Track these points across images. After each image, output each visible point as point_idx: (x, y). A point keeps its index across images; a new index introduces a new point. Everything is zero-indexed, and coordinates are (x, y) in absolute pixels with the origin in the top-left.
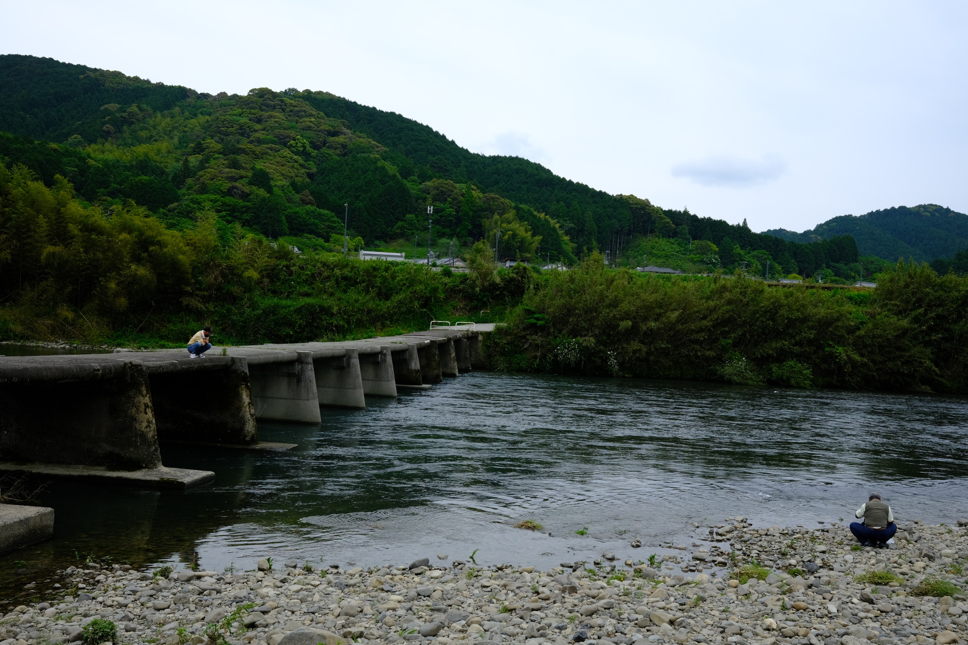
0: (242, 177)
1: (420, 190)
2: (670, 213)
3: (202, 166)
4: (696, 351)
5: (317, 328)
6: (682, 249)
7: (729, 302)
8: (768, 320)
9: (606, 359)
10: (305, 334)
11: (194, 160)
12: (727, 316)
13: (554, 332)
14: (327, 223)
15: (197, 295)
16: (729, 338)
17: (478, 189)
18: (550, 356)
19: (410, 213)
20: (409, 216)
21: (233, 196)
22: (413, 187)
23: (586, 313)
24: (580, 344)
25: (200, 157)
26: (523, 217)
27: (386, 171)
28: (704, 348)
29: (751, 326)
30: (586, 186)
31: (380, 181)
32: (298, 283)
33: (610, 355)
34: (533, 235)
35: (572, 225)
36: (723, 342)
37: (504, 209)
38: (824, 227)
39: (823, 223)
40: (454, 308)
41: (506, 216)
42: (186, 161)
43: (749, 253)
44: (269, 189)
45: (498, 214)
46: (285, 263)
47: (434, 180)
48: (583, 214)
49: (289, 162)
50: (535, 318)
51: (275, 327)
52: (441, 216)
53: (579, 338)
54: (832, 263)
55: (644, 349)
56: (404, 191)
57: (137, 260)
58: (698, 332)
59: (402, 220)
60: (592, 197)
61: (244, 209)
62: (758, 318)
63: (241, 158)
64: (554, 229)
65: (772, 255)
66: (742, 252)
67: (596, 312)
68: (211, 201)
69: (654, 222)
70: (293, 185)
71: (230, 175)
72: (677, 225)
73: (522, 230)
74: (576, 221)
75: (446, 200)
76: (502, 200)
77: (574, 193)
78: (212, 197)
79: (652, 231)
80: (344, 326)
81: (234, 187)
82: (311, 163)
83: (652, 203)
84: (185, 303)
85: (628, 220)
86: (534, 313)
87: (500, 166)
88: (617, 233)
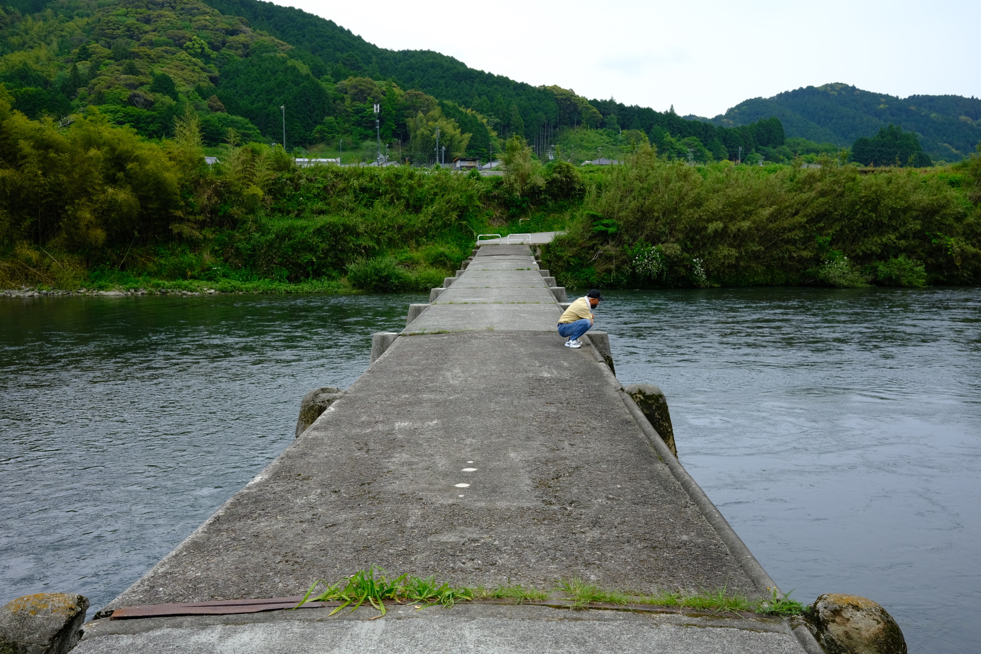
0: (142, 84)
1: (337, 89)
2: (594, 102)
3: (93, 73)
4: (790, 252)
5: (342, 251)
6: (612, 140)
7: (823, 194)
8: (870, 211)
9: (691, 268)
10: (329, 260)
11: (83, 67)
12: (823, 210)
13: (628, 240)
14: (242, 131)
15: (189, 220)
16: (827, 235)
17: (398, 85)
18: (627, 268)
19: (328, 115)
20: (327, 118)
21: (135, 105)
22: (329, 88)
23: (664, 214)
24: (661, 253)
25: (88, 63)
26: (450, 113)
27: (298, 71)
28: (798, 249)
29: (849, 220)
30: (507, 78)
31: (293, 82)
32: (308, 198)
33: (696, 263)
34: (462, 133)
35: (498, 120)
36: (820, 240)
37: (428, 106)
38: (736, 111)
39: (734, 106)
40: (491, 217)
41: (432, 113)
42: (75, 68)
43: (679, 140)
44: (175, 96)
45: (422, 111)
46: (287, 175)
47: (350, 78)
48: (507, 108)
49: (187, 65)
50: (603, 225)
51: (293, 254)
52: (362, 117)
53: (660, 245)
54: (760, 147)
55: (734, 252)
56: (320, 92)
57: (112, 180)
58: (790, 230)
59: (321, 124)
60: (515, 89)
61: (149, 120)
62: (858, 210)
63: (137, 63)
64: (482, 125)
65: (702, 142)
66: (673, 140)
67: (676, 213)
68: (111, 112)
69: (580, 113)
70: (199, 90)
71: (128, 82)
72: (603, 115)
73: (450, 127)
74: (501, 116)
75: (365, 99)
76: (426, 97)
77: (495, 86)
78: (112, 107)
79: (579, 123)
80: (374, 248)
81: (135, 96)
82: (212, 65)
83: (577, 93)
84: (176, 231)
85: (554, 112)
86: (601, 218)
87: (413, 60)
88: (544, 126)
